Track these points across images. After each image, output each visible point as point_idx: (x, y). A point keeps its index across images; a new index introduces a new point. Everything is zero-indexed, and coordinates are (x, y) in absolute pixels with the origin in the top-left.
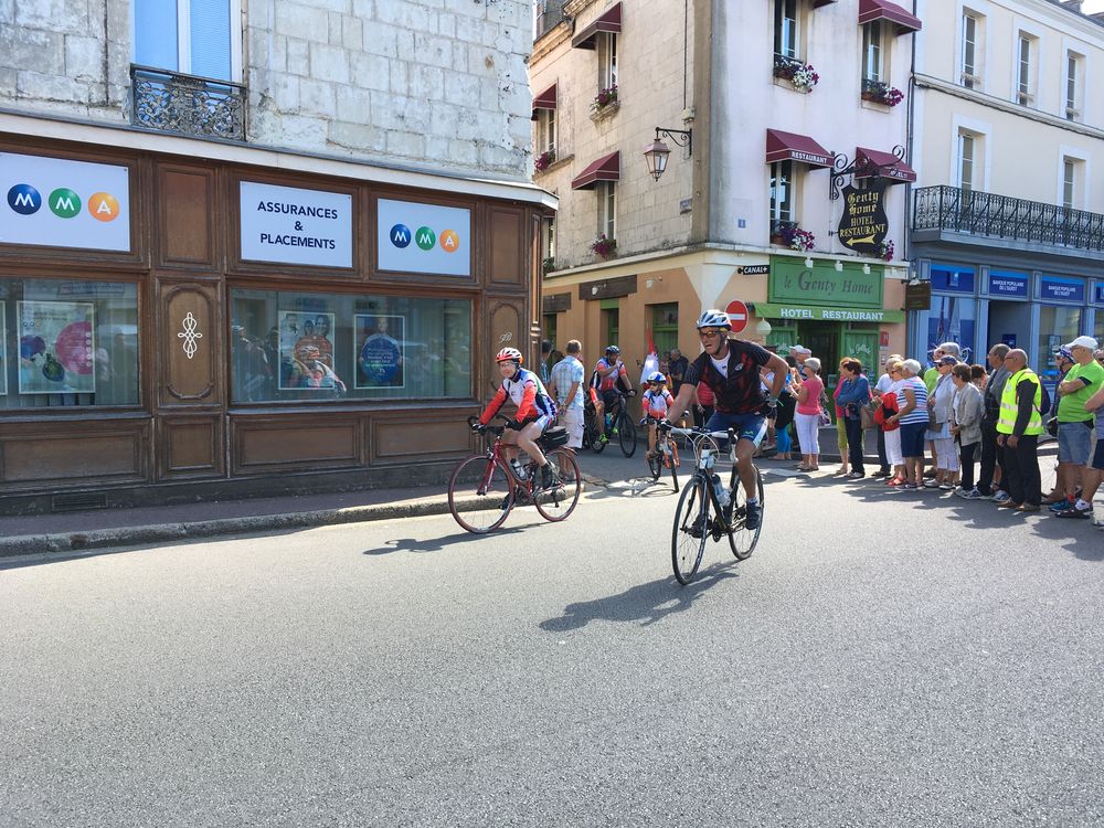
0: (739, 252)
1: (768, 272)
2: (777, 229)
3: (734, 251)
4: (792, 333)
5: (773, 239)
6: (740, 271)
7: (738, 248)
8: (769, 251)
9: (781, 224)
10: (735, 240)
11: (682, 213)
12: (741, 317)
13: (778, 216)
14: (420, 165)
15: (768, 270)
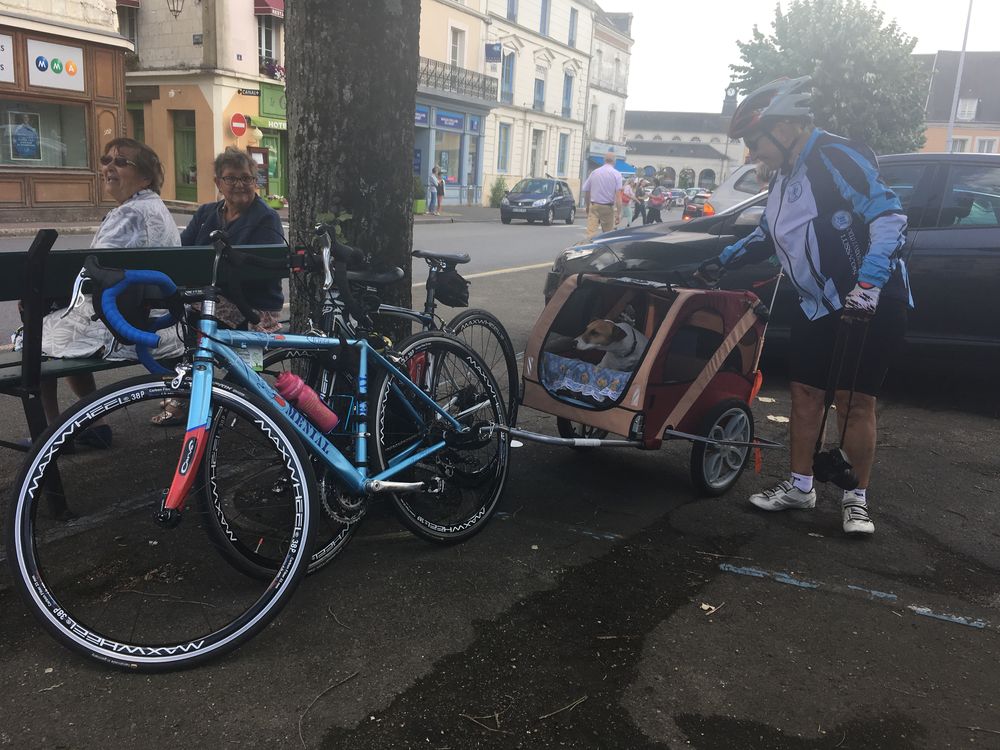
0: (238, 79)
1: (259, 95)
2: (263, 63)
3: (235, 78)
4: (276, 139)
5: (261, 71)
6: (239, 92)
7: (238, 75)
8: (259, 79)
9: (266, 60)
10: (236, 70)
11: (195, 44)
12: (242, 125)
13: (264, 54)
14: (49, 18)
15: (258, 94)
